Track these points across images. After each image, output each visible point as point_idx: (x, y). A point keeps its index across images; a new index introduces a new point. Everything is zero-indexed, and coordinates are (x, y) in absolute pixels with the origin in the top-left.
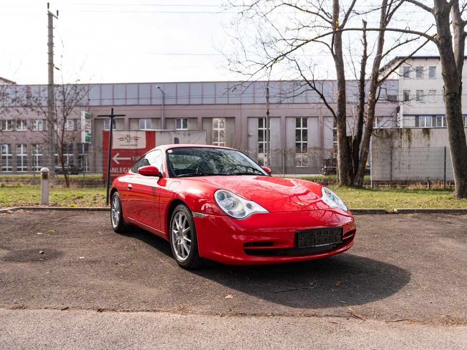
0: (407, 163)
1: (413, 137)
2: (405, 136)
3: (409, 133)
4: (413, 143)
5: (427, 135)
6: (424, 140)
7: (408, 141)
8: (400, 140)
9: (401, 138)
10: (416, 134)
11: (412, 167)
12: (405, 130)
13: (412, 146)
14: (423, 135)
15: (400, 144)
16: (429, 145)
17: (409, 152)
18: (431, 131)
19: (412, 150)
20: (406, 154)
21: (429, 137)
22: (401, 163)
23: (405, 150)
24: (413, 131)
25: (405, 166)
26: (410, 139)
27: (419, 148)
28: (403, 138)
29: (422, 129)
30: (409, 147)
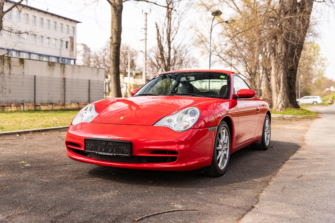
0: (8, 87)
1: (12, 64)
2: (6, 64)
3: (9, 61)
4: (12, 70)
5: (22, 65)
6: (20, 68)
7: (9, 68)
8: (3, 67)
9: (3, 65)
10: (15, 62)
11: (12, 91)
12: (7, 58)
13: (12, 73)
14: (19, 64)
15: (3, 71)
16: (23, 73)
17: (9, 78)
18: (25, 61)
19: (12, 76)
20: (7, 79)
21: (23, 66)
22: (4, 88)
23: (7, 75)
24: (12, 59)
25: (7, 91)
26: (10, 66)
27: (17, 75)
28: (5, 65)
29: (18, 59)
30: (10, 74)
